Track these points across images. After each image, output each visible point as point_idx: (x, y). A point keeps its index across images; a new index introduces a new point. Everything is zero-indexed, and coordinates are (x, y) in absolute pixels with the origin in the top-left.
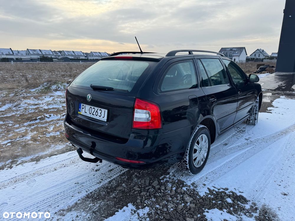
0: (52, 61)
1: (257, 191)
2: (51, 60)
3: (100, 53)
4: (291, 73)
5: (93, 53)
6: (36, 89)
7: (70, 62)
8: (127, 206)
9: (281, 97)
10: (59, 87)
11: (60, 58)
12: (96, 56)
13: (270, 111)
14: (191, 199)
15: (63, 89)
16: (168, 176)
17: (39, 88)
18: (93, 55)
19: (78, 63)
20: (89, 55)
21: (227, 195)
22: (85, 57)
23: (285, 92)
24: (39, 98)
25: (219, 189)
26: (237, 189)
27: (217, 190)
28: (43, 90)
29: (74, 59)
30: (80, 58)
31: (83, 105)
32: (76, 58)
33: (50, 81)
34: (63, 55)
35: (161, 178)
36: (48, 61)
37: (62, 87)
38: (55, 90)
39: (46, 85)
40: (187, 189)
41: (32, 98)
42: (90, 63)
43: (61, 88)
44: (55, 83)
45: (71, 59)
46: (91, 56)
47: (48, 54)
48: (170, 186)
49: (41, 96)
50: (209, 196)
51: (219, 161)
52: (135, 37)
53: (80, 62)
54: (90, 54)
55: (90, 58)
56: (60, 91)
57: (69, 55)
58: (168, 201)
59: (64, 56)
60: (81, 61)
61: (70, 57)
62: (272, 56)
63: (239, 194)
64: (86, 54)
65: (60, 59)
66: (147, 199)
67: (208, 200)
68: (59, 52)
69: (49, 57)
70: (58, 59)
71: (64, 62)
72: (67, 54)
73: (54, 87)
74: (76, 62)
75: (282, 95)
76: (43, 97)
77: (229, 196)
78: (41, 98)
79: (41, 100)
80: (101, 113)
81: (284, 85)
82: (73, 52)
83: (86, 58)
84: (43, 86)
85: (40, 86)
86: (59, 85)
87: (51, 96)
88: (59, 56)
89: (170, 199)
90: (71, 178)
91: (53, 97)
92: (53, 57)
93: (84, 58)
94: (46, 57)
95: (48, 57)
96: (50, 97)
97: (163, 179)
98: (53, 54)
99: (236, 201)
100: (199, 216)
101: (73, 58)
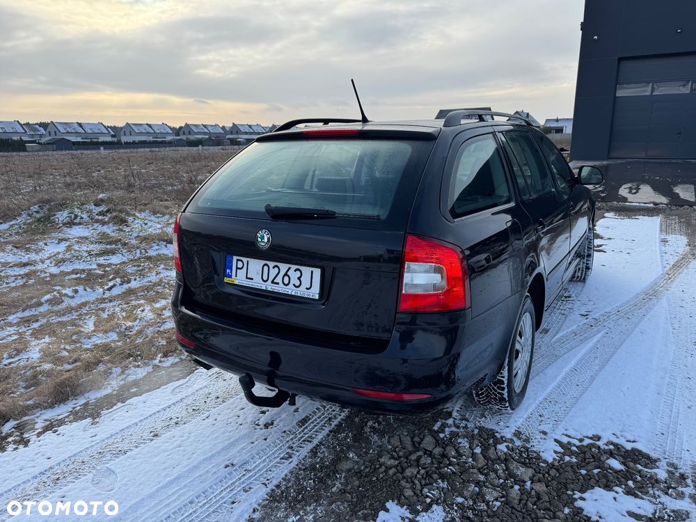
0: (25, 150)
1: (663, 434)
2: (20, 146)
3: (150, 126)
4: (605, 163)
5: (133, 127)
6: (12, 223)
7: (72, 150)
8: (387, 510)
9: (606, 215)
10: (76, 216)
11: (43, 140)
12: (141, 133)
13: (600, 248)
14: (530, 472)
15: (88, 219)
16: (450, 421)
17: (20, 220)
18: (133, 132)
19: (94, 152)
20: (122, 133)
21: (605, 452)
22: (113, 136)
23: (609, 204)
24: (27, 246)
25: (581, 440)
26: (618, 434)
27: (578, 443)
28: (29, 224)
29: (83, 143)
30: (100, 140)
31: (238, 260)
32: (89, 140)
33: (48, 201)
34: (53, 133)
35: (436, 428)
36: (14, 151)
37: (85, 216)
38: (69, 223)
39: (37, 212)
40: (507, 447)
41: (10, 247)
42: (126, 150)
43: (82, 218)
44: (62, 206)
45: (74, 143)
46: (128, 133)
47: (12, 131)
48: (467, 445)
49: (31, 241)
50: (567, 458)
51: (549, 371)
52: (352, 80)
53: (100, 149)
54: (123, 130)
55: (124, 139)
56: (81, 226)
57: (68, 132)
58: (478, 483)
59: (56, 135)
60: (102, 148)
61: (73, 139)
62: (548, 126)
63: (629, 446)
64: (114, 128)
65: (44, 144)
66: (426, 485)
67: (569, 469)
68: (40, 126)
69: (15, 138)
70: (39, 143)
71: (56, 150)
72: (62, 130)
73: (62, 216)
74: (89, 149)
75: (608, 211)
76: (41, 243)
77: (611, 454)
78: (33, 247)
79: (37, 251)
80: (299, 278)
81: (600, 189)
82: (80, 125)
83: (115, 140)
84: (29, 215)
85: (20, 215)
86: (77, 210)
87: (61, 240)
88: (41, 136)
89: (482, 478)
90: (209, 455)
91: (68, 243)
92: (25, 138)
93: (109, 139)
94: (7, 140)
95: (12, 140)
96: (59, 243)
97: (442, 430)
98: (26, 132)
99: (631, 464)
100: (567, 511)
101: (79, 139)
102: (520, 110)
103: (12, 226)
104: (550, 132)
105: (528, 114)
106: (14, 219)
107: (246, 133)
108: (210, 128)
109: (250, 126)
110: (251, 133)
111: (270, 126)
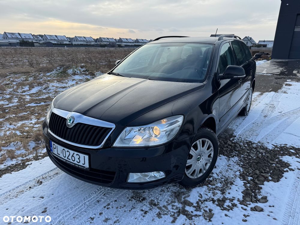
0: (34, 46)
2: (32, 44)
3: (85, 38)
5: (77, 37)
6: (51, 73)
7: (53, 47)
8: (220, 156)
10: (75, 71)
11: (41, 42)
12: (81, 41)
14: (264, 151)
15: (80, 73)
16: (236, 138)
17: (54, 72)
18: (77, 40)
19: (62, 48)
20: (73, 40)
21: (289, 148)
22: (69, 42)
23: (289, 76)
25: (280, 145)
26: (293, 144)
27: (280, 146)
28: (58, 74)
29: (58, 44)
30: (64, 43)
32: (59, 43)
33: (63, 66)
34: (45, 39)
35: (231, 139)
36: (29, 46)
37: (78, 72)
38: (74, 74)
39: (59, 70)
40: (256, 145)
41: (56, 81)
42: (75, 48)
43: (77, 72)
44: (68, 67)
45: (54, 44)
46: (75, 40)
47: (28, 38)
48: (242, 144)
49: (63, 80)
50: (276, 149)
51: (268, 127)
53: (65, 47)
55: (74, 43)
56: (78, 75)
57: (51, 39)
58: (248, 153)
59: (46, 40)
60: (66, 46)
61: (53, 42)
62: (260, 44)
63: (297, 147)
64: (69, 38)
65: (41, 44)
66: (231, 152)
67: (277, 151)
68: (40, 36)
69: (30, 41)
70: (39, 43)
71: (46, 47)
72: (49, 38)
73: (70, 71)
75: (288, 79)
76: (66, 81)
77: (291, 149)
78: (64, 82)
79: (66, 83)
81: (285, 71)
82: (56, 36)
83: (70, 43)
84: (57, 70)
85: (53, 70)
86: (75, 69)
88: (40, 40)
89: (249, 151)
91: (76, 81)
92: (34, 41)
93: (68, 43)
94: (27, 42)
95: (29, 42)
96: (73, 81)
97: (233, 140)
98: (34, 38)
99: (298, 151)
100: (277, 160)
101: (56, 42)
102: (247, 36)
103: (51, 74)
104: (261, 47)
105: (251, 38)
106: (52, 72)
107: (125, 42)
108: (110, 40)
109: (127, 39)
110: (127, 42)
111: (135, 39)
